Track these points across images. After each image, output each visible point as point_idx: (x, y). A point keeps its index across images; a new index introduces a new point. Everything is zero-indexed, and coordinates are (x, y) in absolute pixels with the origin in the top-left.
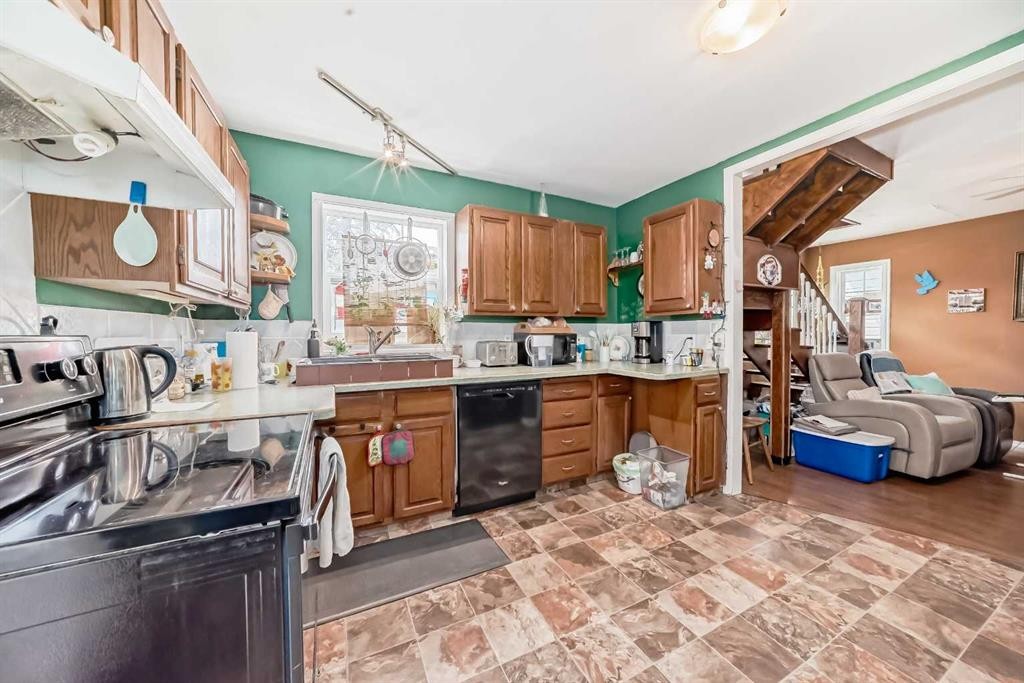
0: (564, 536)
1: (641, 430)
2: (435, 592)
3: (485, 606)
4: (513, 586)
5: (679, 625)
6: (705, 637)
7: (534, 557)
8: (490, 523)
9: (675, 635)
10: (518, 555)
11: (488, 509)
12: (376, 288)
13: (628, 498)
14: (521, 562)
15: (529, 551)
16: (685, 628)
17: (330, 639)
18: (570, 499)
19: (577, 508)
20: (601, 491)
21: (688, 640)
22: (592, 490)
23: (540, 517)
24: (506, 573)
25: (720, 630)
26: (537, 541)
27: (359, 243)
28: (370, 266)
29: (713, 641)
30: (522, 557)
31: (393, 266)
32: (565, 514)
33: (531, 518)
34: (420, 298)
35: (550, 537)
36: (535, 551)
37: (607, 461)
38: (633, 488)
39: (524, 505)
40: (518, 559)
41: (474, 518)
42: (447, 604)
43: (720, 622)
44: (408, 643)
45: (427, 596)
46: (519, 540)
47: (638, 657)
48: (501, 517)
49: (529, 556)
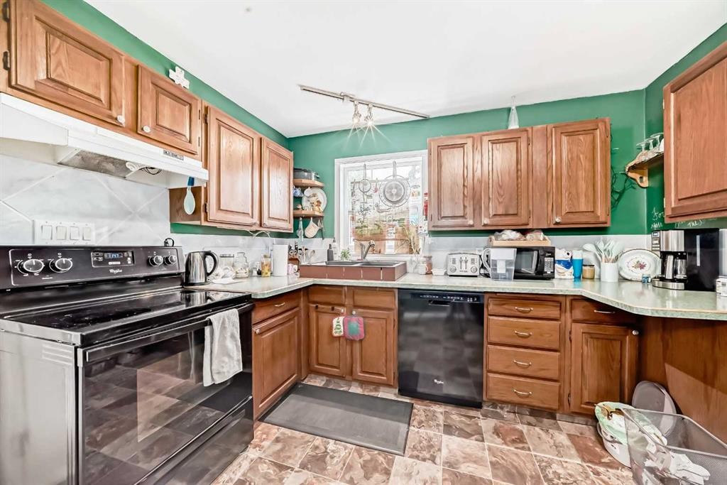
0: (475, 462)
1: (651, 380)
2: (335, 443)
3: (352, 478)
4: (385, 477)
7: (428, 464)
8: (422, 412)
10: (415, 453)
11: (430, 400)
12: (372, 215)
13: (608, 465)
14: (411, 460)
15: (428, 456)
17: (267, 436)
18: (519, 427)
19: (520, 440)
20: (569, 436)
22: (559, 429)
23: (468, 430)
24: (391, 462)
26: (444, 451)
27: (361, 185)
28: (369, 200)
30: (417, 457)
31: (383, 198)
32: (499, 440)
33: (459, 425)
34: (404, 219)
35: (459, 453)
36: (433, 459)
37: (588, 403)
38: (619, 453)
39: (464, 411)
40: (411, 457)
41: (412, 402)
42: (332, 457)
44: (290, 468)
45: (329, 443)
46: (430, 439)
48: (435, 412)
49: (424, 460)
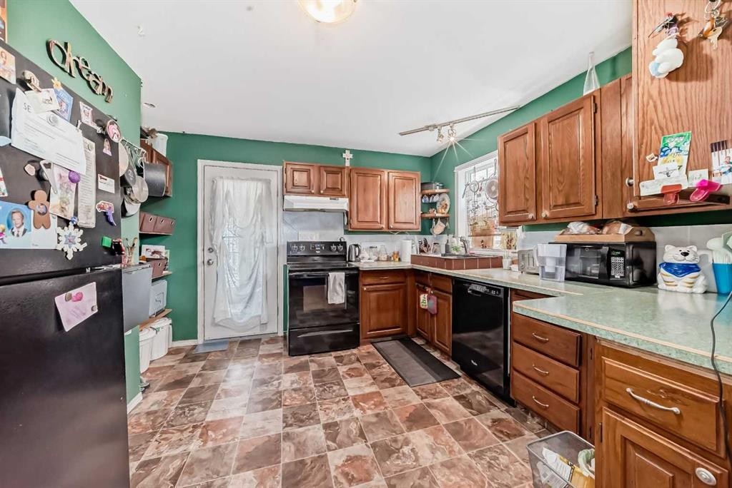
5: (340, 447)
6: (326, 455)
9: (334, 441)
16: (336, 449)
21: (328, 446)
25: (327, 468)
29: (321, 459)
43: (333, 474)
47: (328, 419)
